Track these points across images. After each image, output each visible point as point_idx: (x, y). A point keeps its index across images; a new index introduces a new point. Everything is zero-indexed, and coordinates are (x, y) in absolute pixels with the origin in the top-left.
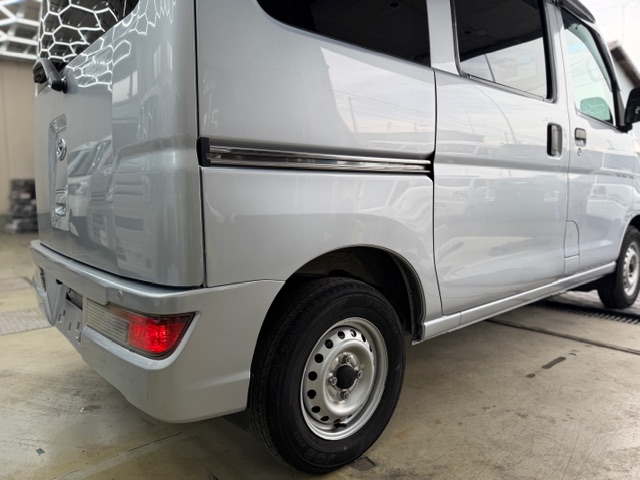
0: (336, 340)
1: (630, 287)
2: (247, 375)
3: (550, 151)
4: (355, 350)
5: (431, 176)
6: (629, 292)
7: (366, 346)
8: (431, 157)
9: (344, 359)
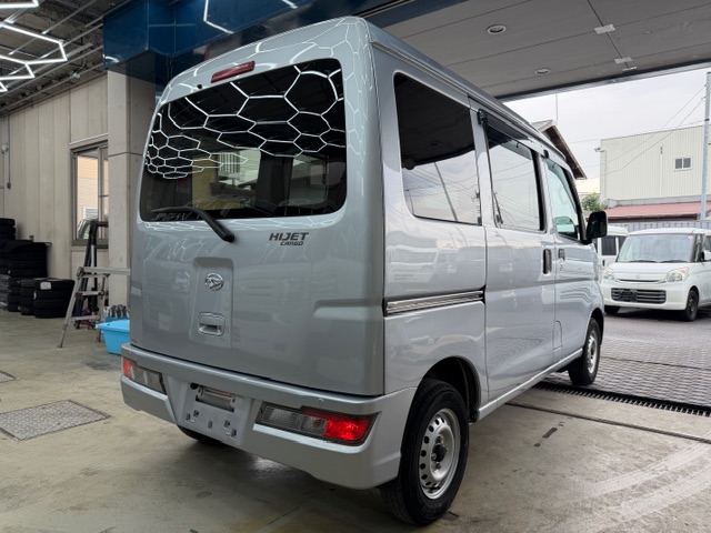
0: (435, 426)
1: (591, 365)
2: (398, 455)
3: (545, 272)
4: (444, 432)
5: (483, 301)
6: (591, 370)
7: (449, 428)
8: (483, 289)
9: (438, 440)
